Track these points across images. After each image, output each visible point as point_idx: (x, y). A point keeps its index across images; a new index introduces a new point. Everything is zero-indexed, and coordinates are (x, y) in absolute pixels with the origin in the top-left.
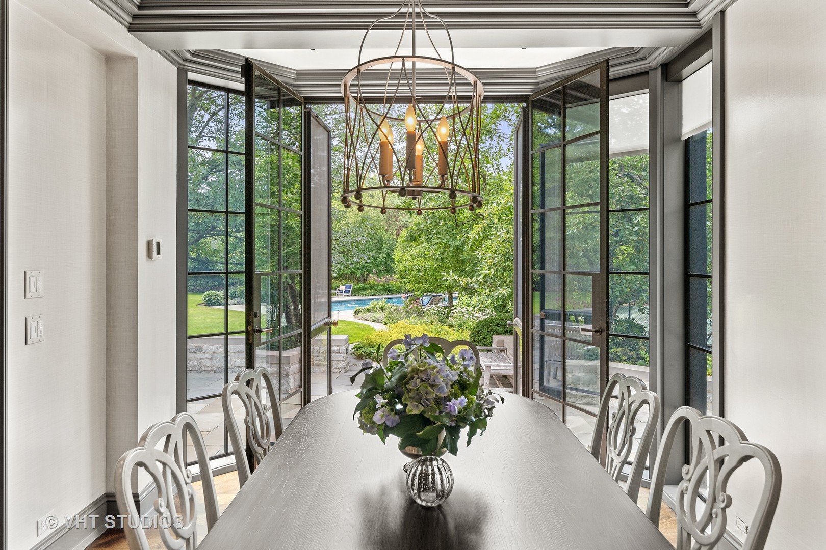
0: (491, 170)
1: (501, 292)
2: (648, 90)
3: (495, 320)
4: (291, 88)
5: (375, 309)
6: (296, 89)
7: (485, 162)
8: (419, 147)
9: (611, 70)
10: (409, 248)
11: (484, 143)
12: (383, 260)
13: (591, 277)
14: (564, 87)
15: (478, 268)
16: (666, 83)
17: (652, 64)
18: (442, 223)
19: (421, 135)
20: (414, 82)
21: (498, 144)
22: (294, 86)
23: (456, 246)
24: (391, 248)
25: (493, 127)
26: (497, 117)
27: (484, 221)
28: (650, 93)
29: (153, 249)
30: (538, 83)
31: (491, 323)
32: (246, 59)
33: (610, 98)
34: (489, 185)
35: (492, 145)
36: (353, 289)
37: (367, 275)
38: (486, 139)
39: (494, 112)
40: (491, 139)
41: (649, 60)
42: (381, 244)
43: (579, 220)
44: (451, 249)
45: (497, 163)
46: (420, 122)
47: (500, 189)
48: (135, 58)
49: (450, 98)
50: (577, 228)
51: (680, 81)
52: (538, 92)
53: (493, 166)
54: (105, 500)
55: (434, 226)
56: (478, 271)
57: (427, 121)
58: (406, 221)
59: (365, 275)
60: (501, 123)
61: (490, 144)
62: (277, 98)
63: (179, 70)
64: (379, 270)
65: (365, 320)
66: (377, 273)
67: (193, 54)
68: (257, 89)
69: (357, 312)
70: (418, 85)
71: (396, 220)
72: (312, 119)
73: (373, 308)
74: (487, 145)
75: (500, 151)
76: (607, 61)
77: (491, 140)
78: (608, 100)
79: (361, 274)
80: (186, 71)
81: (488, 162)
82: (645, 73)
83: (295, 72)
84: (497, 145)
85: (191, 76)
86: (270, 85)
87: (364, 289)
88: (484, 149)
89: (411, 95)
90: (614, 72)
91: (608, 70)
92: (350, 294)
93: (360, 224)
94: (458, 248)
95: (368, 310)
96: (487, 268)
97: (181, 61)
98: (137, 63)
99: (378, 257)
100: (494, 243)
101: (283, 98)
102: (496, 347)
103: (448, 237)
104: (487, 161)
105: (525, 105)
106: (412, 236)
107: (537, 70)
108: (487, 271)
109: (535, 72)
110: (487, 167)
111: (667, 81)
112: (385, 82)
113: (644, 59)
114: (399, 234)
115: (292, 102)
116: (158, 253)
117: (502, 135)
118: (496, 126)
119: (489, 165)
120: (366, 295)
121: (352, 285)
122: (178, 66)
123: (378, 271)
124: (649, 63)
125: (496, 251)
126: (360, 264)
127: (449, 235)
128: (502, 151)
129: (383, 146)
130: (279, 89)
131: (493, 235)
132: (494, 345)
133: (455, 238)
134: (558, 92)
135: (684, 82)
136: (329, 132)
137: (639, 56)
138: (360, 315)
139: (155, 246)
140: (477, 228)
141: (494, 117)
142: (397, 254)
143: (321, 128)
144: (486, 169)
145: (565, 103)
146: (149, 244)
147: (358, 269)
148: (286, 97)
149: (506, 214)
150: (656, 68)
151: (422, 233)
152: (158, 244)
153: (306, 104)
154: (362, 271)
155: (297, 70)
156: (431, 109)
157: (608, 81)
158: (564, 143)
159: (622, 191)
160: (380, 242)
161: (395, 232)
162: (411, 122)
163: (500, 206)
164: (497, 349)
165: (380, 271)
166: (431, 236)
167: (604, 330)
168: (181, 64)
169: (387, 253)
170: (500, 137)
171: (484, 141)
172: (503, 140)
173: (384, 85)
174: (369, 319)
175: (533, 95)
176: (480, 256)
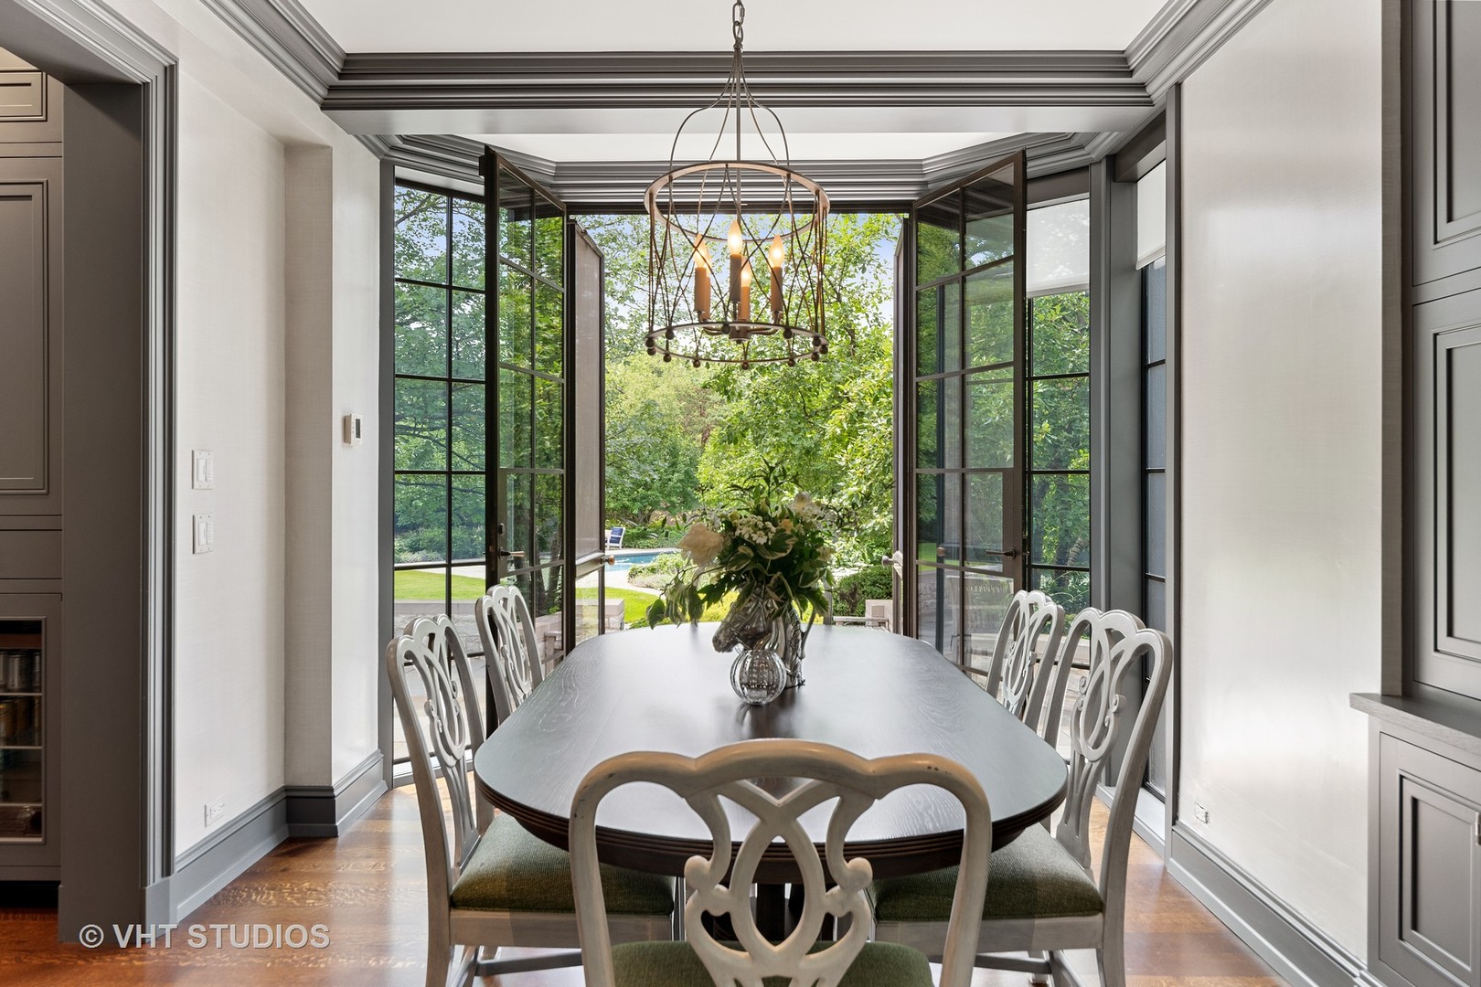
0: (864, 323)
1: (878, 520)
2: (1087, 195)
3: (871, 575)
4: (548, 190)
5: (665, 568)
6: (554, 190)
7: (854, 309)
8: (746, 276)
9: (1029, 164)
10: (724, 462)
11: (853, 276)
12: (679, 484)
13: (1001, 473)
14: (963, 189)
15: (841, 484)
16: (1113, 183)
17: (1093, 156)
18: (781, 411)
19: (748, 260)
20: (739, 180)
21: (877, 278)
22: (552, 186)
23: (804, 448)
24: (693, 463)
25: (867, 249)
26: (874, 233)
27: (850, 404)
28: (1090, 198)
29: (350, 428)
30: (926, 183)
31: (864, 580)
32: (487, 148)
33: (1029, 206)
34: (861, 347)
35: (864, 280)
36: (625, 535)
37: (651, 511)
38: (856, 270)
39: (868, 225)
40: (864, 270)
41: (1087, 149)
42: (675, 457)
43: (1004, 401)
44: (797, 452)
45: (875, 311)
46: (746, 241)
47: (876, 353)
48: (329, 147)
49: (787, 205)
50: (1001, 414)
51: (1134, 181)
52: (925, 197)
53: (867, 316)
54: (284, 795)
55: (768, 416)
56: (841, 488)
57: (755, 241)
58: (719, 416)
59: (647, 512)
60: (879, 242)
61: (862, 278)
62: (529, 205)
63: (383, 163)
64: (671, 502)
65: (647, 587)
66: (667, 508)
67: (405, 139)
68: (503, 193)
69: (633, 574)
70: (745, 185)
71: (702, 415)
72: (577, 238)
73: (661, 567)
74: (857, 281)
75: (880, 291)
76: (1024, 152)
77: (863, 272)
78: (1025, 210)
79: (640, 510)
80: (393, 165)
81: (859, 310)
82: (1084, 169)
83: (554, 165)
84: (874, 280)
85: (401, 172)
86: (517, 185)
87: (644, 536)
88: (853, 287)
89: (732, 200)
90: (1034, 168)
91: (1025, 164)
92: (620, 545)
93: (643, 414)
94: (808, 452)
95: (653, 570)
96: (855, 483)
97: (386, 150)
98: (331, 154)
99: (670, 480)
100: (867, 442)
101: (538, 204)
102: (871, 617)
103: (791, 433)
104: (857, 308)
105: (907, 216)
106: (731, 434)
107: (923, 163)
108: (856, 489)
109: (921, 166)
110: (857, 318)
111: (1114, 181)
112: (701, 181)
113: (1081, 147)
114: (706, 439)
115: (548, 211)
116: (358, 435)
117: (882, 263)
118: (872, 249)
119: (861, 315)
120: (648, 547)
121: (624, 529)
122: (381, 157)
123: (669, 505)
124: (1089, 154)
125: (869, 454)
126: (638, 492)
127: (793, 430)
128: (883, 291)
129: (699, 274)
130: (532, 191)
131: (866, 428)
132: (868, 615)
133: (804, 436)
134: (955, 195)
135: (1139, 183)
136: (601, 258)
137: (1073, 143)
138: (639, 578)
139: (354, 425)
140: (839, 415)
141: (868, 233)
142: (703, 473)
143: (589, 251)
144: (856, 322)
145: (965, 210)
146: (346, 421)
147: (634, 500)
148: (541, 203)
149: (885, 393)
150: (1100, 162)
151: (747, 429)
152: (358, 422)
153: (569, 213)
154: (642, 503)
155: (557, 163)
156: (761, 223)
157: (1025, 180)
158: (963, 273)
159: (1078, 355)
160: (674, 452)
161: (700, 436)
162: (735, 243)
163: (876, 379)
164: (872, 620)
165: (673, 504)
166: (763, 433)
167: (1019, 553)
168: (386, 155)
169: (686, 471)
170: (879, 266)
171: (852, 273)
172: (884, 272)
173: (699, 185)
174: (655, 585)
175: (918, 200)
176: (843, 464)
